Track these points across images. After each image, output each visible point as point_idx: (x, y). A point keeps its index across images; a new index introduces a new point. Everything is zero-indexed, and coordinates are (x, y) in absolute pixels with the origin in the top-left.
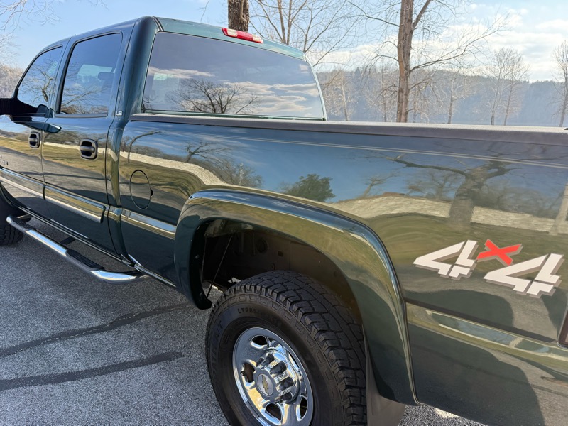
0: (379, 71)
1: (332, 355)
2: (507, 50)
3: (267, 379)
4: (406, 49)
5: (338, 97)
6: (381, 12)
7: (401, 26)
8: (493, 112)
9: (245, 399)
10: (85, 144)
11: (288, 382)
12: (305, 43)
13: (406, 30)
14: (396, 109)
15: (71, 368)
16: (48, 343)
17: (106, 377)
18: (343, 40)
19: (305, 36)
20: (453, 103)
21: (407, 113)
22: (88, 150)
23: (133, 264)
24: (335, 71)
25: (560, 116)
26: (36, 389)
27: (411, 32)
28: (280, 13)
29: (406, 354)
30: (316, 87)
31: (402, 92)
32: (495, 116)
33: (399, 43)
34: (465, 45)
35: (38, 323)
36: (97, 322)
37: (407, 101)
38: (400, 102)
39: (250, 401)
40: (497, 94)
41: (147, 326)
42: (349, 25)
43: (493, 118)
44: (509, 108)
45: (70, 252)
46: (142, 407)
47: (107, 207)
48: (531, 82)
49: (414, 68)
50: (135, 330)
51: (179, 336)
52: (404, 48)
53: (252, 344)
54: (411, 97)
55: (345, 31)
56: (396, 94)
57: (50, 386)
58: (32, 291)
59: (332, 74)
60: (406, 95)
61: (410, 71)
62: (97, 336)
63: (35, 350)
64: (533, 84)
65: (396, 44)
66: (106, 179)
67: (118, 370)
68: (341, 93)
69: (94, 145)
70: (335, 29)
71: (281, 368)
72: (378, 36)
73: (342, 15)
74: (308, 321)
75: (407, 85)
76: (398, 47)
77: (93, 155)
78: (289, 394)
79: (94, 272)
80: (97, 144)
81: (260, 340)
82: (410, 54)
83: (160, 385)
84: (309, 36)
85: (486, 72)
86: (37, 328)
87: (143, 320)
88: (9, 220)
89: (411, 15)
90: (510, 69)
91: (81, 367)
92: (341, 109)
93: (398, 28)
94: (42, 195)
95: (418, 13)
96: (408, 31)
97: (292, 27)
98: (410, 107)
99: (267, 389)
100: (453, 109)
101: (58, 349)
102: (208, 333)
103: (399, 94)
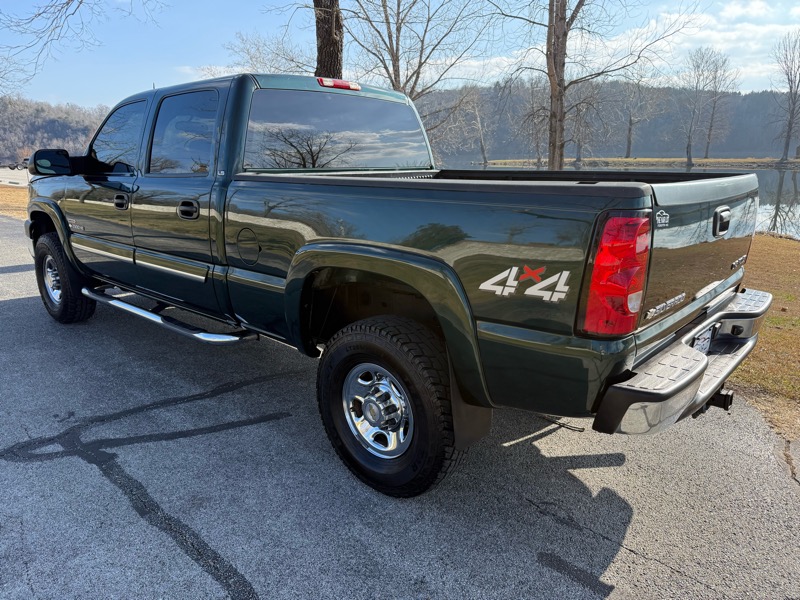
0: (528, 85)
1: (425, 373)
2: (707, 49)
3: (374, 407)
4: (558, 58)
5: (470, 125)
6: (523, 8)
7: (550, 27)
8: (689, 137)
9: (355, 433)
10: (184, 204)
11: (392, 409)
12: (421, 54)
13: (557, 33)
14: (548, 141)
15: (180, 428)
16: (152, 409)
17: (217, 434)
18: (473, 47)
19: (420, 43)
20: (633, 128)
21: (562, 146)
22: (189, 209)
23: (239, 323)
24: (465, 88)
25: (784, 140)
26: (151, 444)
27: (565, 34)
28: (385, 11)
29: (477, 360)
30: (421, 133)
31: (555, 117)
32: (693, 144)
33: (548, 50)
34: (640, 49)
35: (136, 393)
36: (196, 391)
37: (563, 129)
38: (552, 130)
39: (359, 435)
40: (694, 112)
41: (251, 393)
42: (480, 25)
43: (689, 146)
44: (712, 132)
45: (165, 318)
46: (256, 454)
47: (211, 266)
48: (743, 93)
49: (571, 83)
50: (239, 396)
51: (285, 400)
52: (556, 55)
53: (360, 381)
54: (567, 124)
55: (475, 34)
56: (547, 119)
57: (164, 443)
58: (120, 365)
59: (461, 92)
60: (560, 120)
61: (565, 88)
62: (200, 402)
63: (140, 415)
64: (746, 95)
65: (545, 52)
66: (210, 241)
67: (228, 428)
68: (475, 119)
69: (195, 205)
70: (462, 32)
71: (386, 397)
72: (520, 41)
73: (472, 11)
74: (406, 349)
75: (562, 107)
76: (547, 55)
77: (195, 215)
78: (393, 419)
79: (196, 335)
80: (198, 203)
81: (367, 377)
82: (564, 64)
83: (271, 438)
84: (426, 42)
85: (678, 82)
86: (136, 397)
87: (245, 388)
88: (85, 291)
89: (565, 10)
90: (711, 77)
91: (189, 426)
92: (476, 142)
93: (547, 29)
94: (131, 260)
95: (573, 7)
96: (560, 32)
97: (403, 30)
98: (567, 136)
99: (373, 415)
100: (633, 136)
101: (164, 414)
102: (319, 376)
103: (551, 119)
